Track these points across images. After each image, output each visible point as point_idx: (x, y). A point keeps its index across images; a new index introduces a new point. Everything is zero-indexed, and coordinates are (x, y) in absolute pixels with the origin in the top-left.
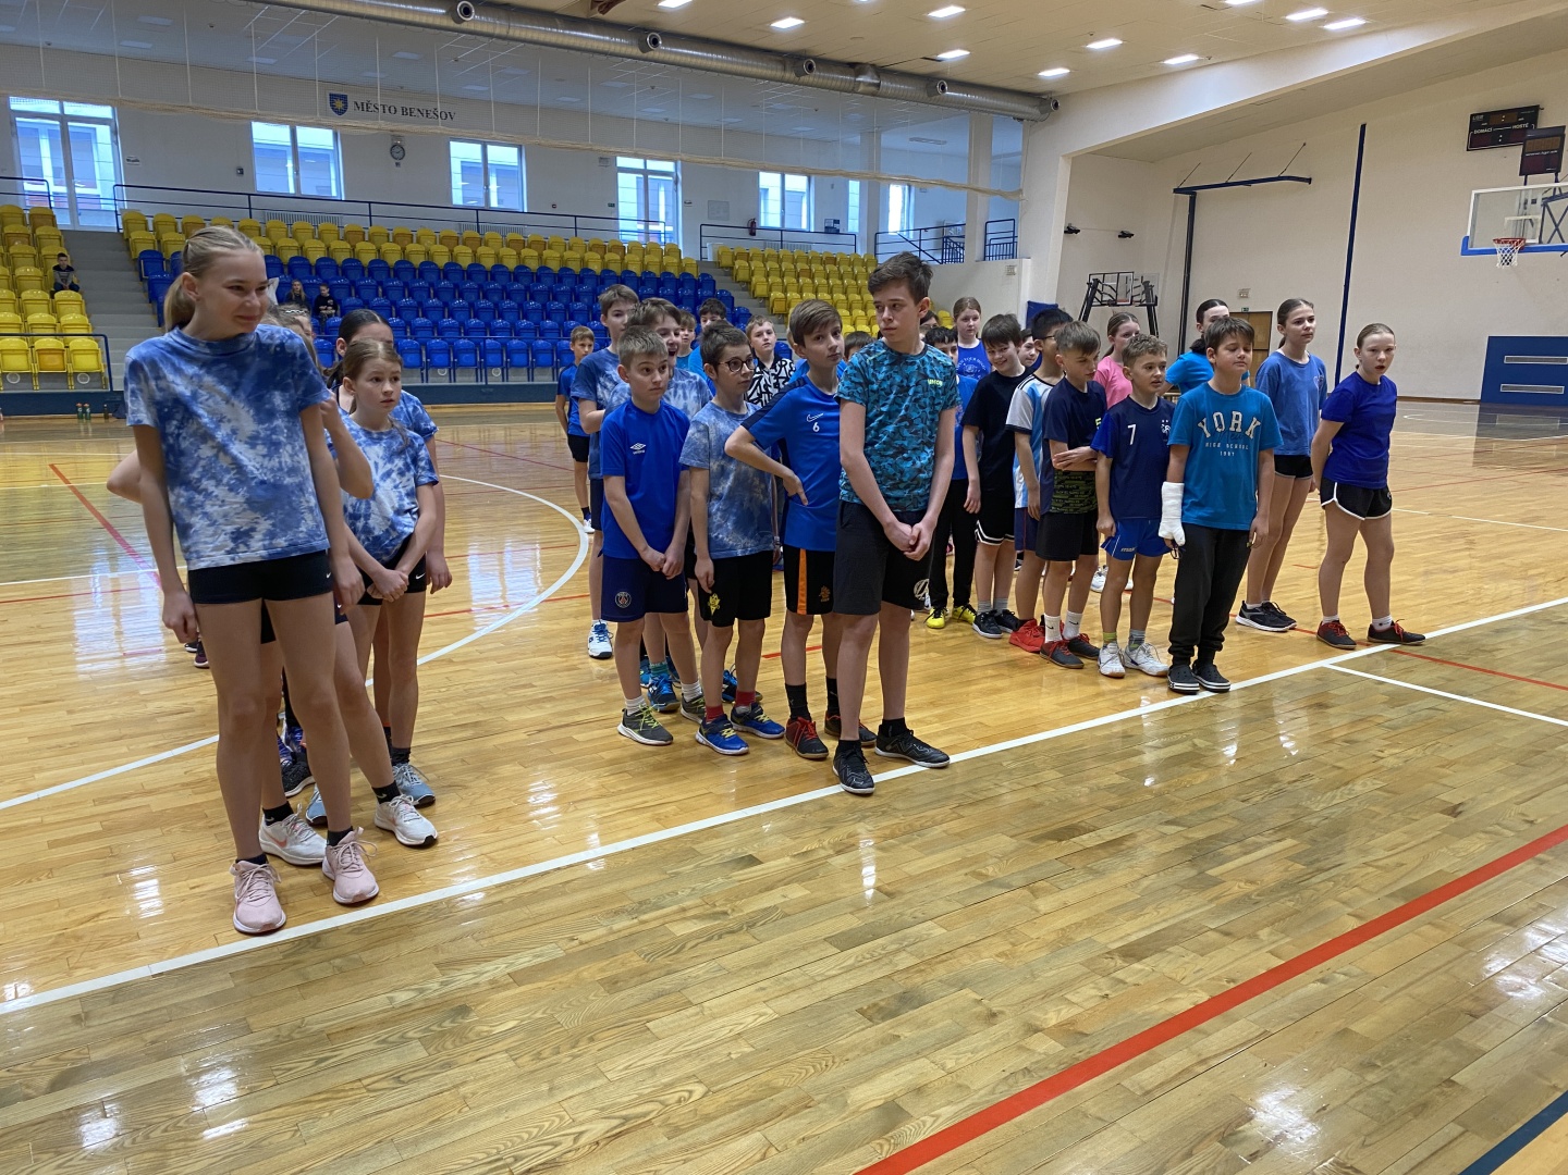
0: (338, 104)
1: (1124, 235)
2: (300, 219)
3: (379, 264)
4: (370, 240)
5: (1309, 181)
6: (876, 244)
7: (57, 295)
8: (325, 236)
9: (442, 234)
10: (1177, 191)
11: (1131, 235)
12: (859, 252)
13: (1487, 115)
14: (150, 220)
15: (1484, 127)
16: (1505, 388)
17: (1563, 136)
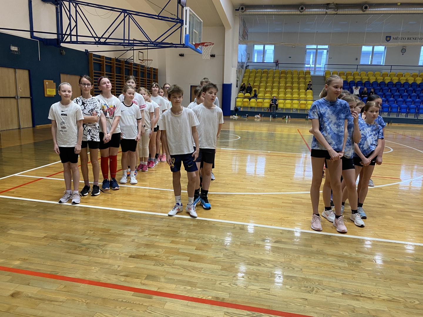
0: (388, 38)
2: (370, 71)
3: (391, 83)
4: (389, 76)
7: (307, 91)
8: (376, 75)
9: (413, 74)
14: (331, 73)
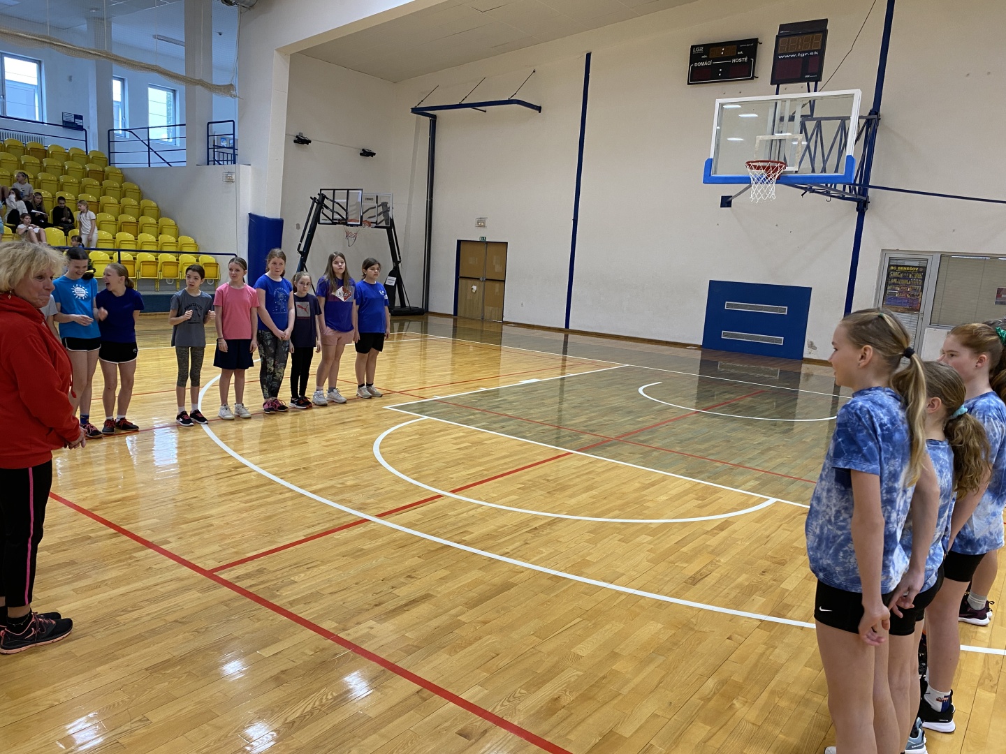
1: (367, 153)
5: (539, 109)
6: (109, 142)
10: (416, 110)
11: (372, 154)
12: (91, 148)
13: (708, 48)
15: (704, 60)
16: (726, 335)
17: (825, 32)
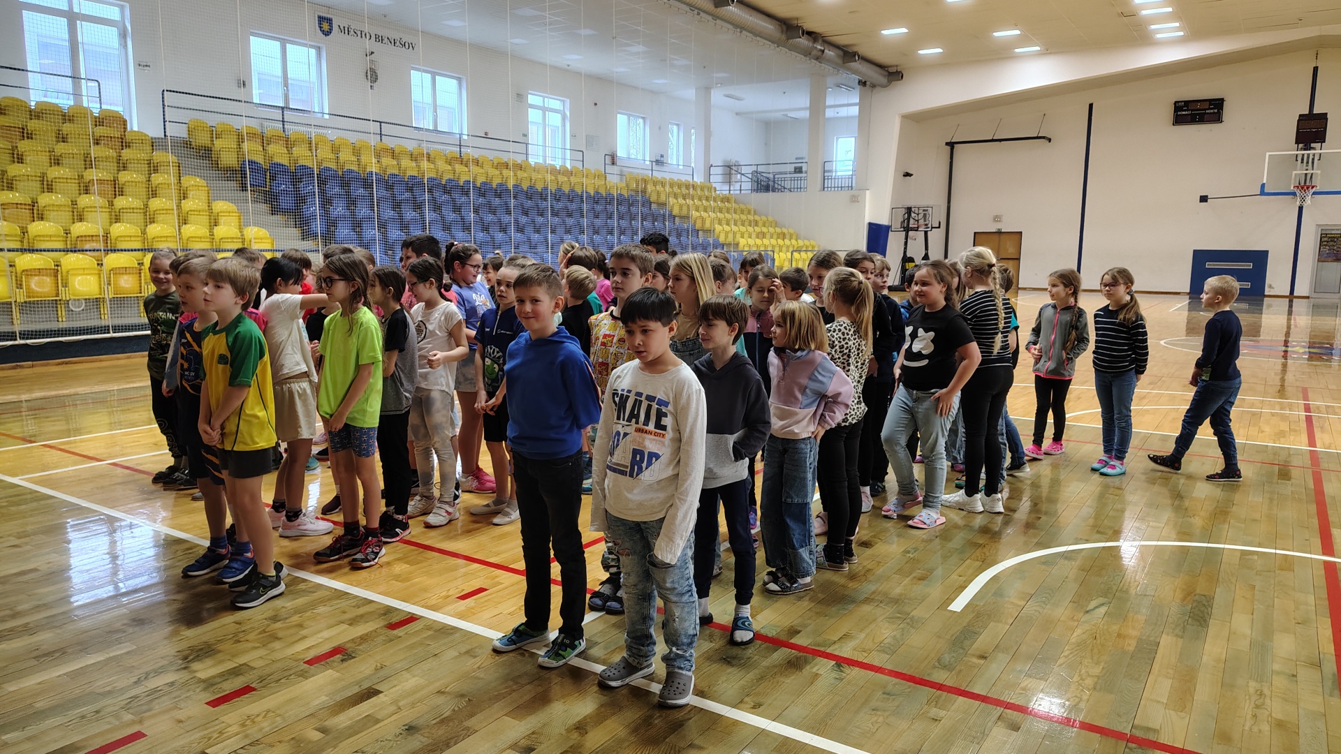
1: (907, 175)
6: (710, 175)
10: (947, 144)
11: (911, 175)
13: (1187, 103)
15: (1185, 111)
17: (1326, 119)
